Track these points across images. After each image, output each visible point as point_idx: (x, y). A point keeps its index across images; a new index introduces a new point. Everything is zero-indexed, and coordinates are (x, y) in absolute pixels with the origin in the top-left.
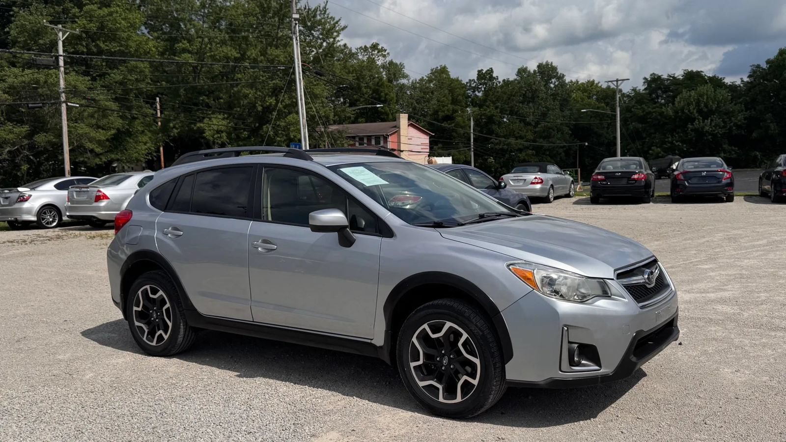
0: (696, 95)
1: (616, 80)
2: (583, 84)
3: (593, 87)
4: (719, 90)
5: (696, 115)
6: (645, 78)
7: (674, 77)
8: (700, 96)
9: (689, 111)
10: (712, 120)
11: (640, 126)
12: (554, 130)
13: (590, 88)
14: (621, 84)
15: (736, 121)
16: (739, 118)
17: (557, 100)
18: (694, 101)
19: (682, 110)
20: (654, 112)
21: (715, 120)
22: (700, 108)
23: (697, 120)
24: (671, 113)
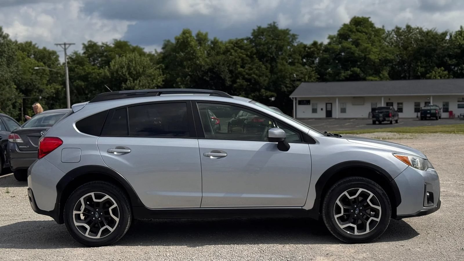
0: (127, 61)
1: (63, 43)
2: (21, 44)
3: (31, 47)
4: (143, 58)
5: (128, 76)
6: (84, 44)
7: (106, 45)
8: (130, 61)
9: (122, 73)
10: (140, 81)
11: (83, 84)
12: (4, 85)
13: (28, 48)
14: (68, 47)
15: (157, 83)
16: (159, 80)
17: (4, 57)
18: (126, 65)
19: (117, 71)
20: (94, 72)
21: (142, 81)
22: (131, 71)
23: (129, 81)
24: (108, 74)
